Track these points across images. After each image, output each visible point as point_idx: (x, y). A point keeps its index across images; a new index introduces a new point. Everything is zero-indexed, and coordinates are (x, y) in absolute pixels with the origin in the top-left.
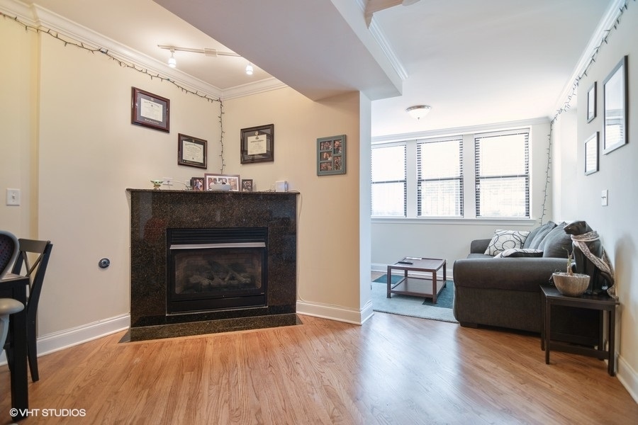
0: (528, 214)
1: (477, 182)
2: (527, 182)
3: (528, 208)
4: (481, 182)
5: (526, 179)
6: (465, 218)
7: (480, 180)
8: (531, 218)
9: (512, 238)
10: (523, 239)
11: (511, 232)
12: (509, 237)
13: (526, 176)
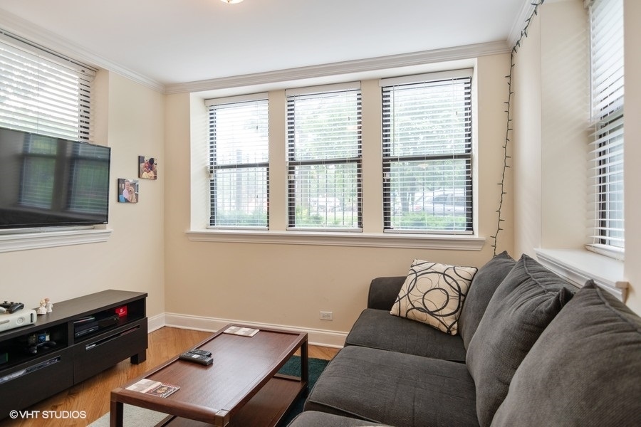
0: (470, 226)
1: (386, 168)
2: (468, 167)
3: (470, 214)
4: (391, 168)
5: (467, 162)
6: (365, 234)
7: (391, 163)
8: (477, 236)
9: (443, 284)
10: (463, 285)
11: (440, 267)
12: (437, 280)
13: (467, 157)
